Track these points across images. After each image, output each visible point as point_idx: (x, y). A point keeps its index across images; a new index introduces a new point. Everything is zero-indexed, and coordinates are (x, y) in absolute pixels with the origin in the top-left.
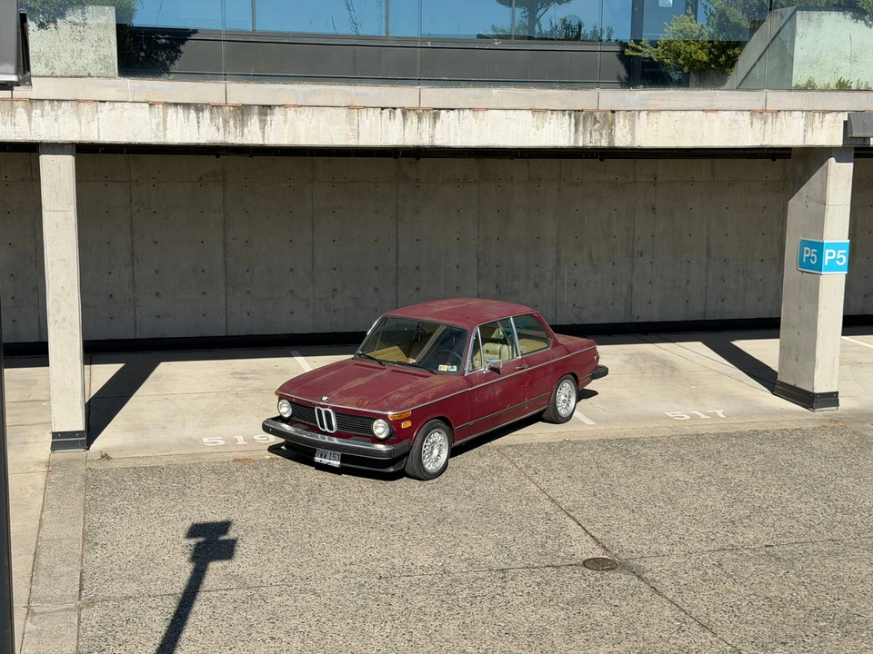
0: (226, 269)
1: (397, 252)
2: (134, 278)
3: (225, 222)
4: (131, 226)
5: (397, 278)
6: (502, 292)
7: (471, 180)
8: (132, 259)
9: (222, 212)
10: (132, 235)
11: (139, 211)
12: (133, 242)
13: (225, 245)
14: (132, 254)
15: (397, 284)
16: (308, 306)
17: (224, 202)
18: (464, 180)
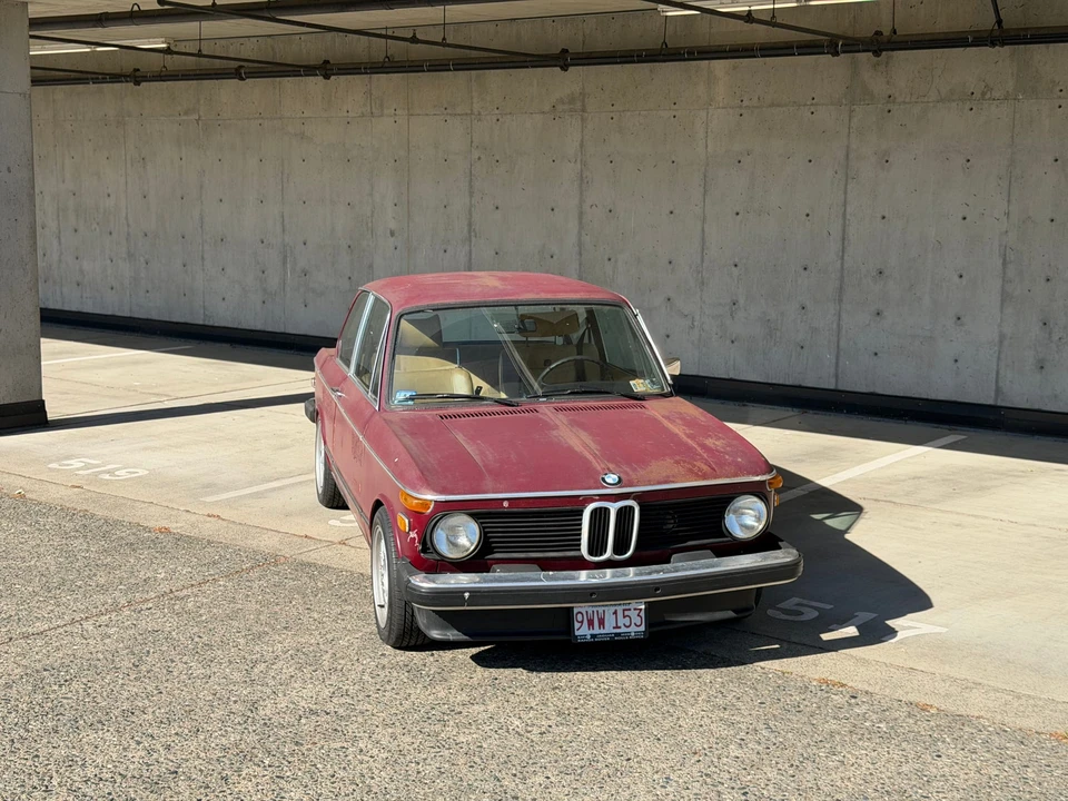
0: (580, 254)
1: (844, 239)
2: (470, 259)
3: (582, 179)
4: (471, 180)
5: (841, 289)
6: (1055, 338)
7: (996, 94)
8: (469, 232)
9: (579, 161)
10: (471, 194)
11: (479, 158)
12: (471, 206)
13: (581, 215)
14: (470, 225)
15: (840, 301)
16: (692, 327)
17: (582, 146)
18: (983, 94)
